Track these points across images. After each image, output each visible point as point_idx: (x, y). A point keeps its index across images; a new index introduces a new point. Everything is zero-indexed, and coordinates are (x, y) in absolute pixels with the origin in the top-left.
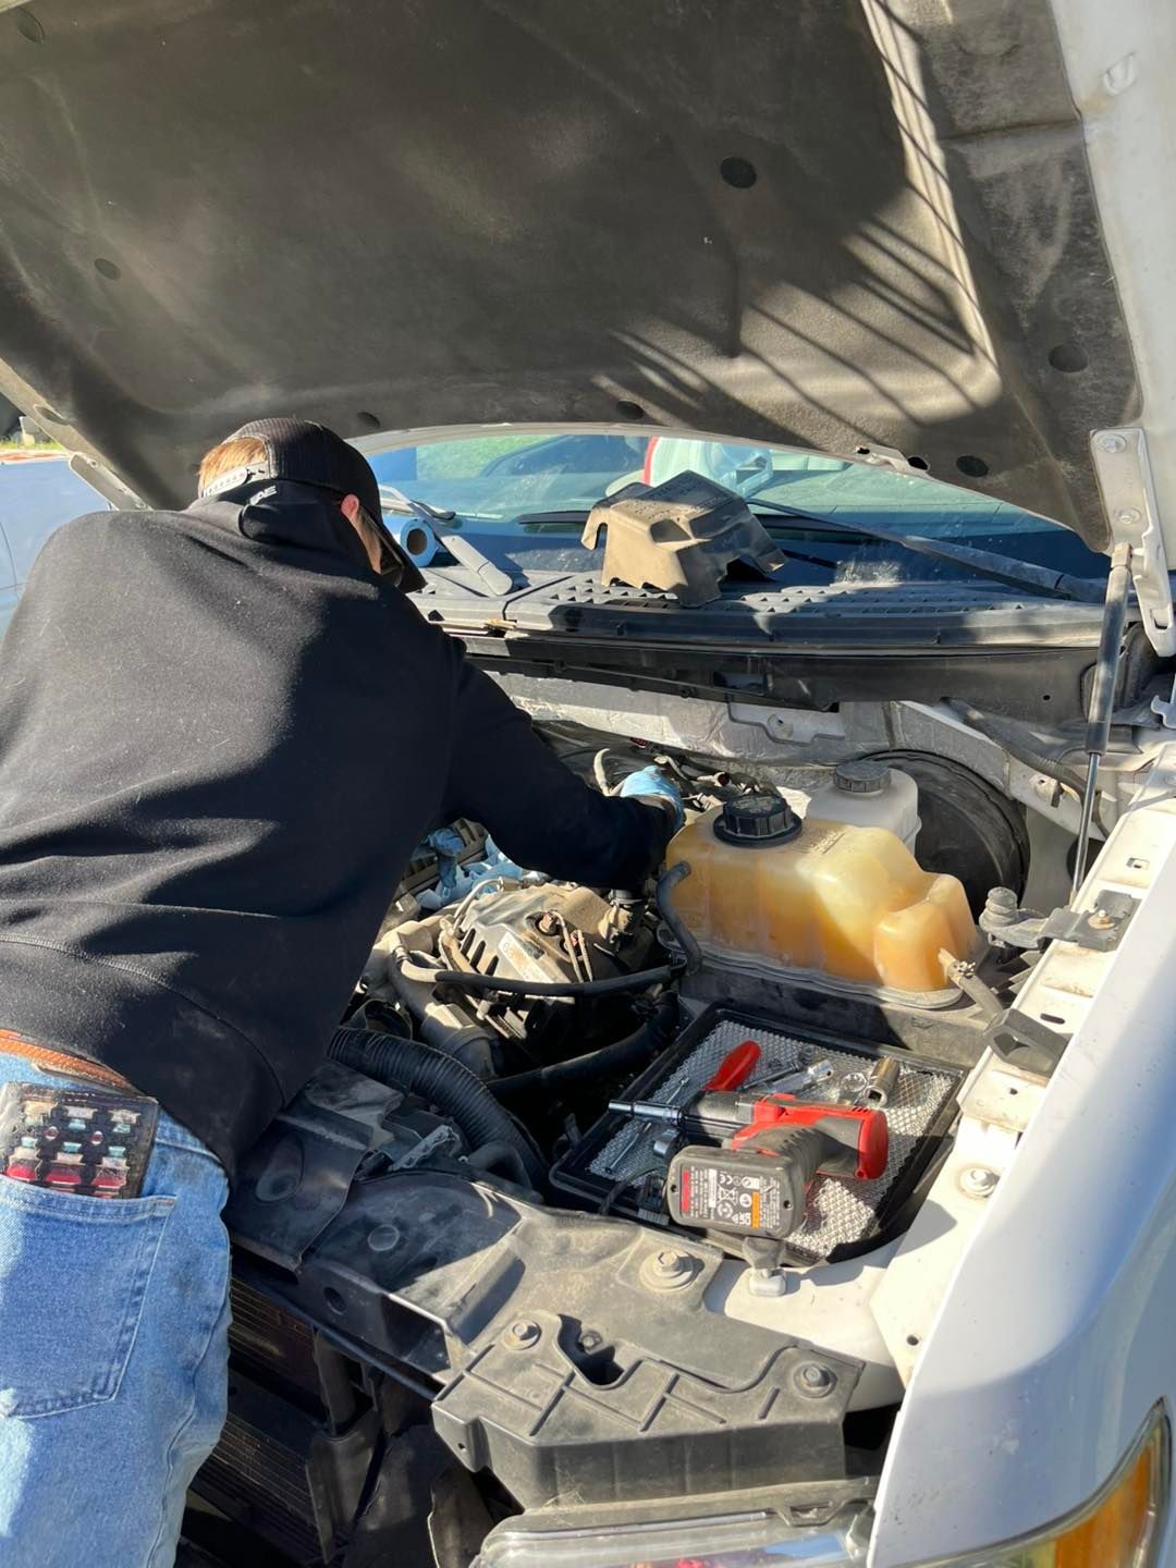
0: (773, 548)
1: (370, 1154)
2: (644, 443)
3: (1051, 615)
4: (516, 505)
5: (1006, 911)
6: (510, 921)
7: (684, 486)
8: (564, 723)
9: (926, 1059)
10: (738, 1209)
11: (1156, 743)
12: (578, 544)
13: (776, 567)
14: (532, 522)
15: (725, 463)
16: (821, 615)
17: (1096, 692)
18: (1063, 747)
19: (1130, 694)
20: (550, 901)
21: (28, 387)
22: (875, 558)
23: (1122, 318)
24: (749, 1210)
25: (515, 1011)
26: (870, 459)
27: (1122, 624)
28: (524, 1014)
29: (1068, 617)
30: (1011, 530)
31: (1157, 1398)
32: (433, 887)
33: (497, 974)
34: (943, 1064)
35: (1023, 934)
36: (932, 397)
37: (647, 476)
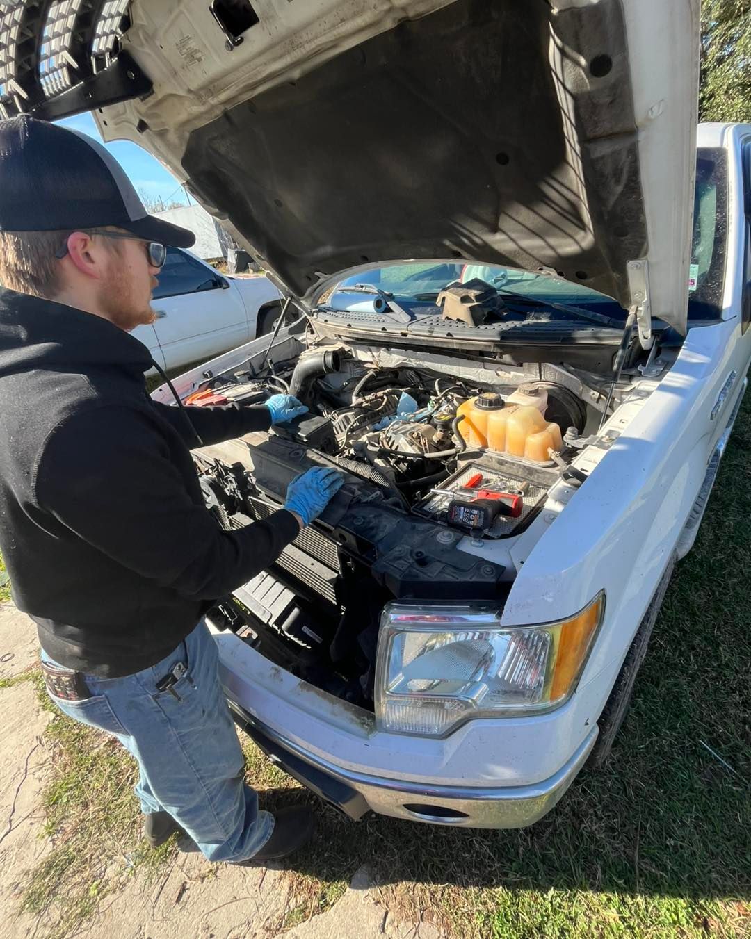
0: (504, 307)
1: (354, 498)
2: (462, 267)
3: (604, 333)
4: (414, 291)
5: (573, 435)
6: (403, 434)
7: (474, 284)
8: (425, 369)
9: (540, 483)
10: (470, 520)
11: (637, 381)
12: (435, 305)
13: (505, 314)
14: (419, 297)
15: (490, 276)
16: (520, 331)
17: (617, 360)
18: (603, 381)
19: (631, 363)
20: (416, 429)
21: (252, 247)
22: (542, 311)
23: (644, 215)
24: (473, 520)
25: (403, 463)
26: (543, 272)
27: (630, 336)
28: (406, 464)
29: (612, 333)
30: (594, 302)
31: (602, 588)
32: (379, 423)
33: (398, 450)
34: (545, 485)
35: (578, 443)
36: (568, 248)
37: (462, 280)
